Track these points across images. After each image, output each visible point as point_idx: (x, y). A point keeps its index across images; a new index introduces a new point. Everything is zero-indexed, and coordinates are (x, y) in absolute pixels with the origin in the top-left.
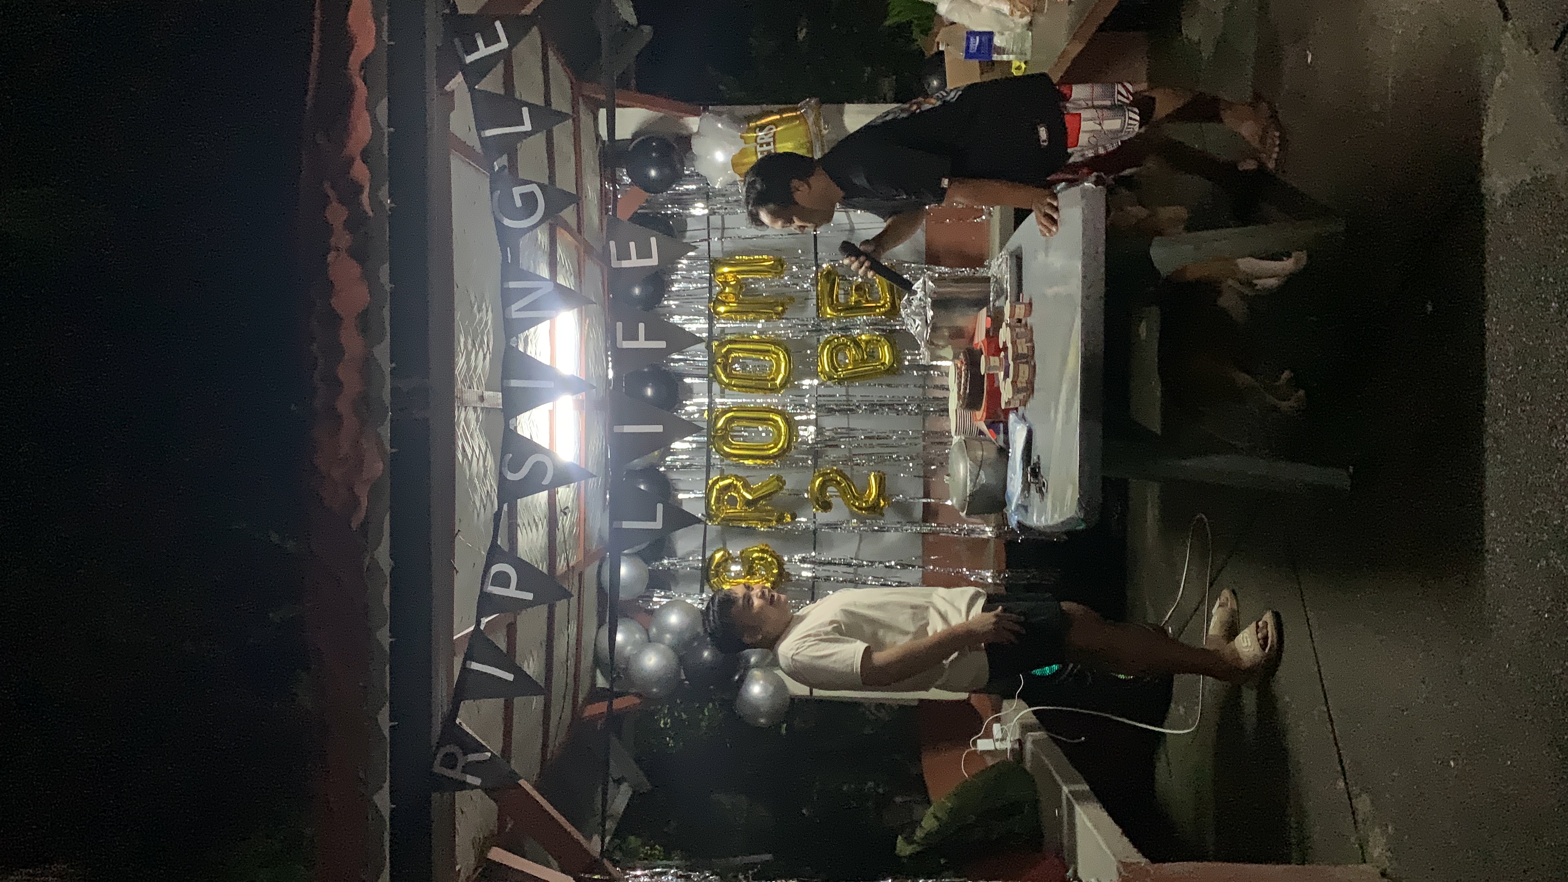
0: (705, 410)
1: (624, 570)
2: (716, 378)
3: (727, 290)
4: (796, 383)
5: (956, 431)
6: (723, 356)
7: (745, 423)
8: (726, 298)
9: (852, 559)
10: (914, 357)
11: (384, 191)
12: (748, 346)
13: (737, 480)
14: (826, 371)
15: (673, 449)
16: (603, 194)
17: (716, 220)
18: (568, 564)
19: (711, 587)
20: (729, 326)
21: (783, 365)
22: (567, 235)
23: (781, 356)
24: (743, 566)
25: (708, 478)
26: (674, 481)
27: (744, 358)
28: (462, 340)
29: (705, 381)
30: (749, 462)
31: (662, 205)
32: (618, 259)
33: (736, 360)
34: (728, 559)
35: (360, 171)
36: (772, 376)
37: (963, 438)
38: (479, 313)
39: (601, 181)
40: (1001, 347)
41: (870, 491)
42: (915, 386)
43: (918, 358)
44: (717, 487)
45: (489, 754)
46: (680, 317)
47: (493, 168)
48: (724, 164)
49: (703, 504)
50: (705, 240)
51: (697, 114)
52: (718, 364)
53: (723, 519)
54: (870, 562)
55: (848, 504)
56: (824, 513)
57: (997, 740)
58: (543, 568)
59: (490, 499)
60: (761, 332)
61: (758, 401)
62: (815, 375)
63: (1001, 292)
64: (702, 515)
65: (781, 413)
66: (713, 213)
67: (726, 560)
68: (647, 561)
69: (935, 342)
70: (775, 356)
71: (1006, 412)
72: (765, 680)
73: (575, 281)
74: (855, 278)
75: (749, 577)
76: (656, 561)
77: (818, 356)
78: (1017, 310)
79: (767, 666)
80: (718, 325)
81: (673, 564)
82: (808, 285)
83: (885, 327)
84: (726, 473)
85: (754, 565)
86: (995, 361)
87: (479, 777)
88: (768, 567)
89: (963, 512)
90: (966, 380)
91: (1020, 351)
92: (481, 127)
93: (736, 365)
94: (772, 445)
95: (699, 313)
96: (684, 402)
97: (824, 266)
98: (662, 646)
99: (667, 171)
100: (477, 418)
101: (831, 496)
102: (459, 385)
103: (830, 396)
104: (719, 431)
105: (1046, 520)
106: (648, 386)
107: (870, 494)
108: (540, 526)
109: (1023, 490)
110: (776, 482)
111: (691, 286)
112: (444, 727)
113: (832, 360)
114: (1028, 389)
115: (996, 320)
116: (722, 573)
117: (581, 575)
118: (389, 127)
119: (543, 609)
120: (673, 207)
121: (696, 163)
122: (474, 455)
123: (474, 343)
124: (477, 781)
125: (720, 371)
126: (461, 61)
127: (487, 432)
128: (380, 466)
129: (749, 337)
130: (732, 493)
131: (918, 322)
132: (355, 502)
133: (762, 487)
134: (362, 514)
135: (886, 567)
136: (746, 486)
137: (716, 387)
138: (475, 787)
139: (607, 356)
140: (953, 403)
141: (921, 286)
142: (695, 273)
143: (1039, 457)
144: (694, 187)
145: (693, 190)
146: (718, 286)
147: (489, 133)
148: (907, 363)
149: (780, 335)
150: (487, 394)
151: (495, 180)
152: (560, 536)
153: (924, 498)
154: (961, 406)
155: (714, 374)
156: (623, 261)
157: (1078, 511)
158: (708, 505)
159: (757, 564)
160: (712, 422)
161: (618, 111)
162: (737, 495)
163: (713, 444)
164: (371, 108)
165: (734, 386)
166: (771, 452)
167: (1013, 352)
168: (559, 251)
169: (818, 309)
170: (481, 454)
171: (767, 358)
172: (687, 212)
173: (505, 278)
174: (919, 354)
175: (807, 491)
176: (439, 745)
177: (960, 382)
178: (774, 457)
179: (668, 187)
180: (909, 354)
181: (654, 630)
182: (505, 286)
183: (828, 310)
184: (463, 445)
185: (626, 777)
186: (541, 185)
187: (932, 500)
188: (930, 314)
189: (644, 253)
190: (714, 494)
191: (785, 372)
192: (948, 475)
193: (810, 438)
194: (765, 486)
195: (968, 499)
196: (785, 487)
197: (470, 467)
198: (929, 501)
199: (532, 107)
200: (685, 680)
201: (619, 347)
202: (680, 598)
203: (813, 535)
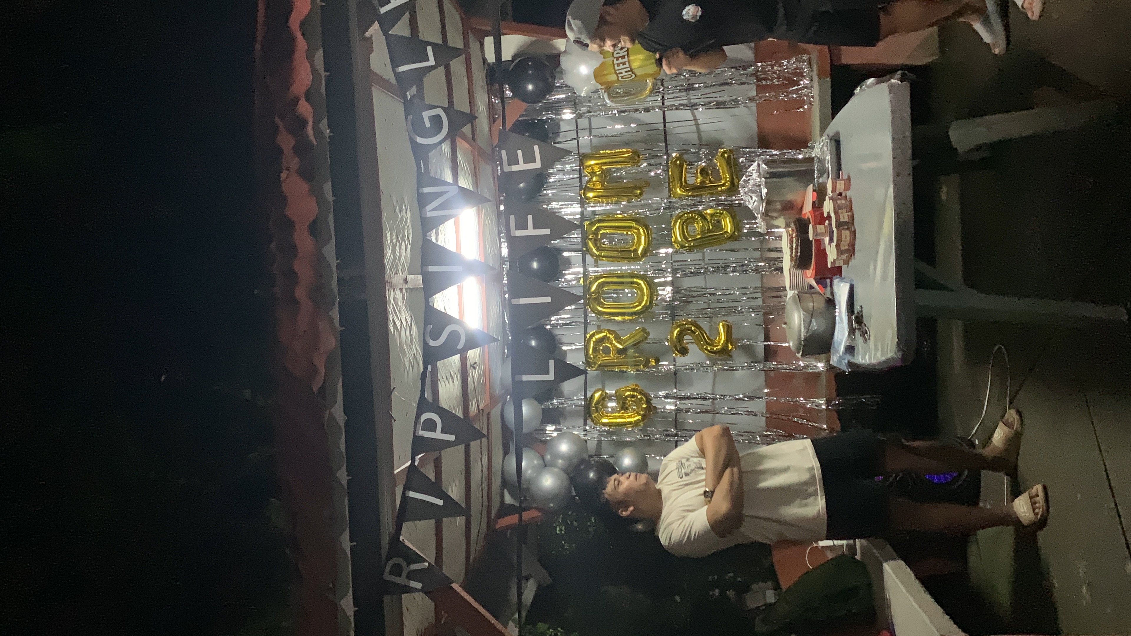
0: (580, 278)
1: (525, 410)
2: (589, 251)
3: (594, 179)
4: (654, 252)
5: (790, 287)
6: (594, 233)
7: (614, 287)
8: (594, 185)
9: (707, 393)
10: (751, 226)
11: (324, 124)
12: (613, 224)
13: (610, 333)
14: (678, 241)
16: (491, 106)
17: (583, 123)
18: (478, 407)
19: (593, 420)
20: (597, 208)
21: (643, 238)
22: (464, 143)
23: (641, 231)
24: (618, 403)
25: (586, 332)
26: (559, 337)
27: (611, 234)
28: (389, 236)
29: (579, 254)
30: (619, 318)
31: (539, 112)
32: (509, 165)
33: (604, 235)
34: (605, 398)
35: (305, 109)
36: (635, 247)
37: (796, 292)
38: (400, 213)
39: (489, 97)
40: (825, 216)
41: (719, 337)
42: (754, 250)
43: (755, 226)
44: (594, 339)
45: (427, 564)
46: (557, 203)
47: (406, 96)
48: (588, 77)
49: (582, 355)
50: (575, 139)
52: (590, 239)
53: (600, 366)
54: (722, 395)
55: (701, 349)
56: (682, 357)
58: (460, 414)
59: (417, 362)
60: (623, 212)
61: (624, 268)
62: (670, 244)
63: (823, 172)
64: (583, 362)
65: (643, 277)
66: (580, 116)
67: (604, 399)
68: (541, 402)
69: (770, 214)
70: (636, 231)
73: (472, 180)
74: (700, 163)
75: (623, 411)
76: (548, 401)
77: (670, 229)
78: (838, 185)
80: (588, 208)
81: (561, 403)
82: (660, 171)
83: (726, 203)
84: (600, 328)
85: (627, 402)
86: (821, 228)
87: (420, 582)
88: (638, 402)
89: (798, 353)
90: (797, 245)
91: (842, 220)
92: (395, 64)
93: (605, 240)
94: (637, 304)
95: (572, 199)
96: (564, 272)
97: (674, 155)
98: (556, 470)
99: (541, 84)
100: (404, 295)
101: (687, 343)
102: (388, 271)
103: (682, 261)
104: (593, 295)
105: (870, 358)
106: (533, 261)
107: (720, 339)
108: (455, 379)
109: (849, 335)
110: (642, 333)
111: (564, 177)
112: (390, 543)
113: (683, 231)
114: (850, 250)
115: (821, 193)
116: (601, 409)
117: (488, 415)
118: (326, 71)
119: (462, 448)
120: (547, 114)
121: (565, 77)
122: (402, 326)
123: (398, 238)
124: (419, 586)
126: (376, 10)
127: (411, 307)
128: (334, 341)
129: (613, 216)
130: (606, 344)
131: (754, 198)
132: (315, 370)
133: (630, 338)
134: (321, 380)
135: (736, 399)
136: (617, 338)
137: (588, 257)
138: (416, 590)
139: (500, 238)
140: (787, 263)
141: (756, 168)
143: (861, 307)
144: (564, 96)
145: (562, 99)
146: (587, 176)
147: (402, 69)
148: (745, 231)
149: (639, 213)
150: (410, 277)
151: (408, 107)
152: (471, 386)
153: (765, 341)
154: (794, 267)
155: (586, 248)
156: (512, 166)
157: (896, 351)
158: (587, 355)
159: (629, 401)
160: (587, 288)
161: (502, 37)
162: (610, 346)
163: (589, 305)
164: (310, 57)
165: (604, 257)
166: (636, 309)
167: (836, 221)
168: (459, 156)
169: (670, 190)
170: (407, 326)
171: (629, 233)
172: (559, 117)
173: (420, 185)
174: (756, 223)
175: (667, 340)
176: (388, 558)
177: (792, 246)
178: (639, 313)
179: (544, 96)
180: (747, 224)
181: (549, 457)
182: (420, 191)
183: (679, 191)
184: (393, 319)
185: (533, 575)
186: (443, 108)
187: (772, 343)
188: (764, 191)
189: (529, 158)
190: (592, 345)
191: (645, 244)
192: (785, 324)
193: (667, 296)
194: (633, 337)
195: (803, 343)
196: (649, 337)
197: (400, 336)
198: (769, 343)
199: (434, 46)
200: (576, 496)
201: (512, 235)
202: (568, 430)
203: (674, 376)
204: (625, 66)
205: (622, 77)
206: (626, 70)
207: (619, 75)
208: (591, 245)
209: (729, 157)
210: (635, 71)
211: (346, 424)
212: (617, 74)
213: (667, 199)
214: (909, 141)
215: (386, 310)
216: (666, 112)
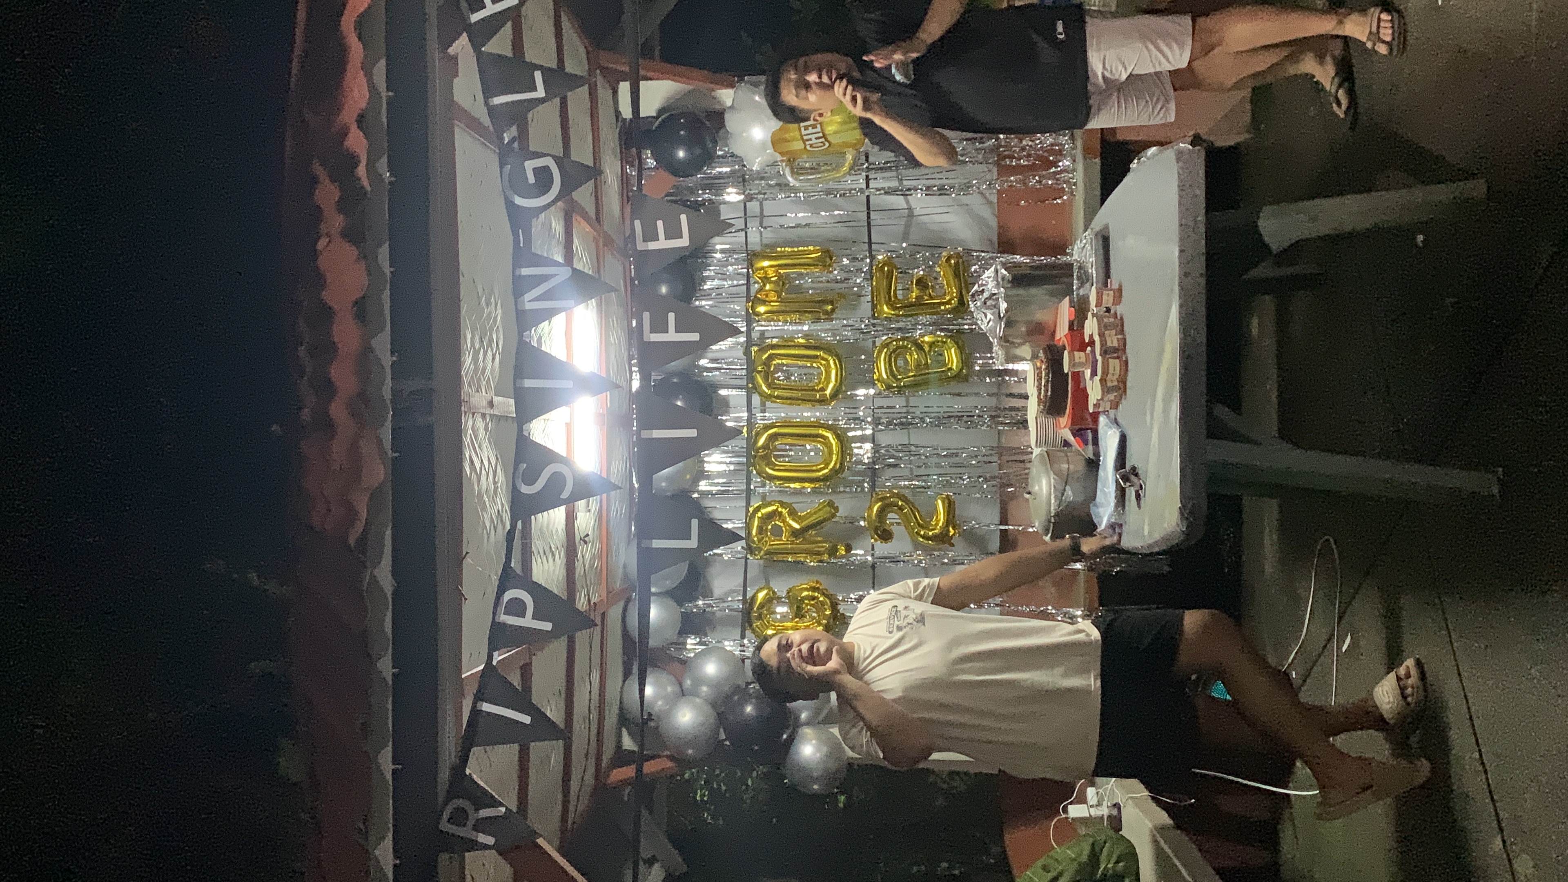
0: (743, 426)
1: (655, 613)
2: (756, 389)
3: (768, 287)
4: (849, 393)
5: (1037, 444)
6: (764, 364)
7: (789, 441)
8: (767, 295)
10: (986, 361)
11: (382, 165)
12: (792, 352)
13: (782, 506)
14: (883, 378)
15: (708, 472)
16: (625, 179)
17: (754, 206)
18: (589, 601)
19: (754, 631)
20: (770, 328)
21: (833, 372)
22: (584, 224)
23: (832, 362)
24: (791, 608)
25: (748, 506)
26: (709, 509)
27: (787, 365)
28: (469, 336)
29: (744, 393)
30: (797, 485)
31: (692, 191)
32: (644, 241)
33: (779, 368)
34: (772, 599)
35: (356, 142)
36: (822, 385)
37: (1046, 450)
38: (487, 306)
39: (622, 166)
40: (1087, 341)
41: (937, 517)
42: (988, 395)
43: (991, 362)
44: (760, 515)
45: (503, 809)
47: (503, 139)
48: (764, 143)
50: (742, 230)
51: (732, 86)
52: (759, 372)
53: (768, 553)
55: (911, 533)
56: (884, 544)
57: (1092, 806)
58: (561, 593)
59: (502, 521)
60: (806, 336)
61: (805, 414)
62: (871, 383)
63: (1085, 279)
64: (743, 548)
65: (832, 429)
66: (749, 198)
68: (680, 604)
69: (1010, 339)
70: (824, 362)
71: (1095, 417)
72: (819, 739)
73: (593, 263)
74: (916, 270)
75: (797, 620)
76: (690, 602)
77: (872, 361)
78: (1105, 297)
79: (818, 723)
80: (757, 328)
81: (710, 606)
82: (861, 279)
83: (951, 327)
84: (768, 499)
85: (804, 606)
86: (1080, 356)
87: (493, 836)
88: (821, 606)
89: (1047, 535)
90: (1047, 381)
91: (1109, 344)
92: (488, 92)
93: (780, 374)
94: (823, 466)
95: (735, 314)
97: (880, 257)
98: (698, 700)
99: (698, 151)
100: (487, 424)
101: (892, 524)
102: (466, 388)
103: (888, 407)
104: (761, 451)
106: (679, 397)
107: (938, 521)
108: (557, 556)
109: (1117, 506)
110: (828, 508)
111: (725, 283)
112: (451, 778)
113: (890, 365)
114: (1120, 389)
115: (1081, 311)
116: (766, 615)
117: (603, 616)
118: (388, 90)
119: (563, 644)
120: (703, 193)
121: (731, 142)
122: (483, 468)
123: (482, 342)
124: (490, 840)
125: (761, 381)
126: (465, 19)
127: (497, 443)
128: (383, 472)
129: (794, 341)
130: (777, 522)
131: (989, 316)
132: (351, 514)
133: (811, 514)
134: (360, 527)
136: (793, 513)
137: (756, 399)
138: (486, 847)
139: (630, 366)
140: (1033, 408)
141: (993, 275)
142: (730, 268)
144: (728, 169)
145: (726, 173)
146: (757, 282)
147: (498, 100)
148: (977, 368)
149: (829, 338)
150: (497, 400)
151: (504, 154)
152: (579, 570)
153: (1001, 524)
154: (1042, 414)
155: (753, 384)
156: (650, 243)
157: (1179, 522)
158: (749, 536)
159: (807, 605)
160: (752, 440)
161: (642, 83)
162: (782, 525)
163: (754, 465)
164: (367, 69)
165: (778, 397)
166: (820, 474)
167: (1102, 345)
168: (576, 241)
169: (874, 306)
170: (491, 468)
171: (814, 365)
172: (721, 198)
173: (516, 265)
174: (992, 358)
175: (864, 519)
176: (446, 804)
177: (1041, 384)
178: (825, 479)
179: (699, 169)
180: (980, 358)
181: (689, 682)
182: (517, 273)
183: (885, 308)
184: (470, 457)
185: (658, 857)
186: (555, 158)
187: (1011, 527)
188: (1003, 306)
189: (673, 232)
190: (756, 523)
191: (836, 381)
192: (1029, 493)
193: (865, 457)
194: (815, 513)
195: (1053, 520)
196: (838, 514)
197: (479, 481)
198: (1007, 527)
199: (545, 71)
200: (725, 740)
201: (645, 340)
202: (718, 645)
203: (871, 570)
204: (814, 131)
205: (811, 146)
206: (817, 135)
207: (807, 143)
208: (760, 379)
209: (957, 264)
210: (829, 138)
211: (395, 593)
212: (804, 141)
213: (868, 318)
214: (1202, 229)
215: (461, 441)
216: (872, 198)
